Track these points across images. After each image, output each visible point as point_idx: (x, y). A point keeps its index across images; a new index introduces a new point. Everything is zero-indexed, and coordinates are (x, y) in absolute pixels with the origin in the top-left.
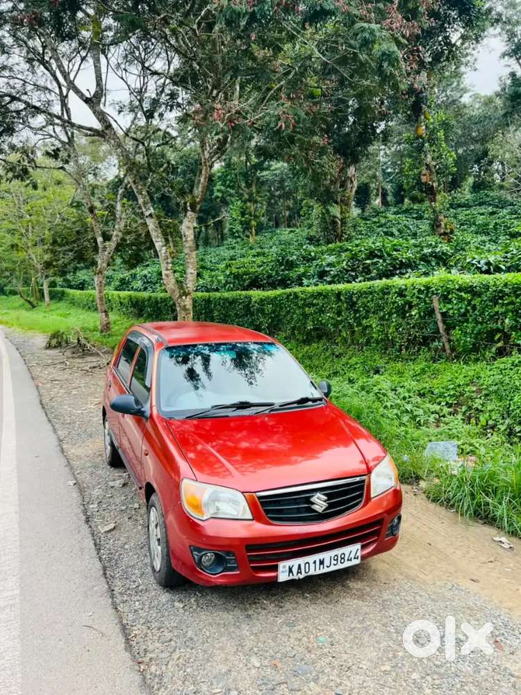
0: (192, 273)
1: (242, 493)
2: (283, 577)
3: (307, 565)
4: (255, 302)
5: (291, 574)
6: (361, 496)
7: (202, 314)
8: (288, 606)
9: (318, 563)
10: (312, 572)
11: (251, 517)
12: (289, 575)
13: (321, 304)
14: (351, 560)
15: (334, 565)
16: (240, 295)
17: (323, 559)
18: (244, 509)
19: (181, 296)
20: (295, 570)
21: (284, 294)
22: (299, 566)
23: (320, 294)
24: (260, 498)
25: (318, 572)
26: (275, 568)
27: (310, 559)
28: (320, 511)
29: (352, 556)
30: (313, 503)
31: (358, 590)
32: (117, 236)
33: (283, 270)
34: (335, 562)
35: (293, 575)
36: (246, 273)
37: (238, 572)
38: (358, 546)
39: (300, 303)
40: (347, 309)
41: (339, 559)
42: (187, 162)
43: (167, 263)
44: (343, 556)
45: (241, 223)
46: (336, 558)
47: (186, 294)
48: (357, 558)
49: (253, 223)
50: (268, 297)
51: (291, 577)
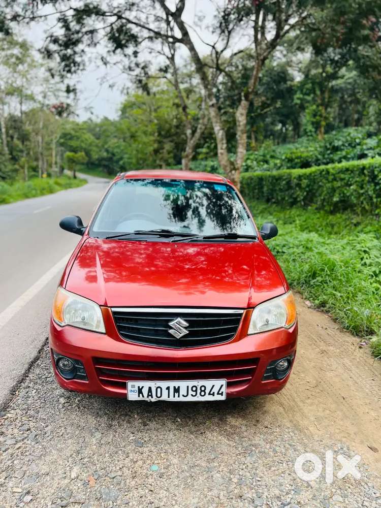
0: (241, 152)
1: (100, 306)
2: (133, 396)
3: (159, 390)
4: (295, 178)
5: (141, 395)
6: (235, 329)
7: (255, 189)
8: (152, 425)
9: (172, 390)
10: (165, 397)
11: (104, 331)
12: (139, 396)
13: (347, 179)
14: (213, 394)
15: (192, 395)
16: (285, 172)
17: (179, 387)
18: (99, 322)
19: (231, 171)
20: (145, 391)
21: (319, 170)
22: (150, 389)
23: (347, 170)
24: (115, 313)
25: (172, 399)
26: (124, 386)
27: (164, 384)
28: (178, 338)
29: (215, 390)
30: (171, 328)
31: (232, 427)
32: (201, 128)
33: (329, 154)
34: (194, 393)
35: (143, 396)
36: (297, 158)
37: (87, 382)
38: (224, 381)
39: (331, 178)
40: (369, 182)
41: (199, 391)
42: (270, 74)
43: (223, 144)
44: (203, 389)
45: (313, 123)
46: (194, 389)
47: (235, 169)
48: (222, 394)
49: (323, 123)
50: (305, 174)
51: (141, 398)
